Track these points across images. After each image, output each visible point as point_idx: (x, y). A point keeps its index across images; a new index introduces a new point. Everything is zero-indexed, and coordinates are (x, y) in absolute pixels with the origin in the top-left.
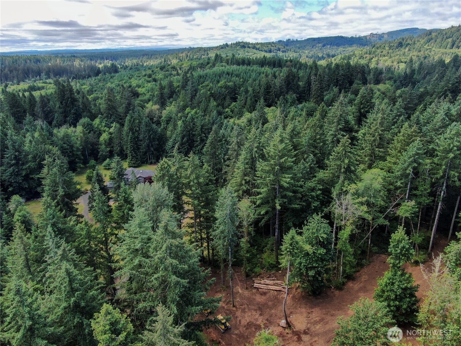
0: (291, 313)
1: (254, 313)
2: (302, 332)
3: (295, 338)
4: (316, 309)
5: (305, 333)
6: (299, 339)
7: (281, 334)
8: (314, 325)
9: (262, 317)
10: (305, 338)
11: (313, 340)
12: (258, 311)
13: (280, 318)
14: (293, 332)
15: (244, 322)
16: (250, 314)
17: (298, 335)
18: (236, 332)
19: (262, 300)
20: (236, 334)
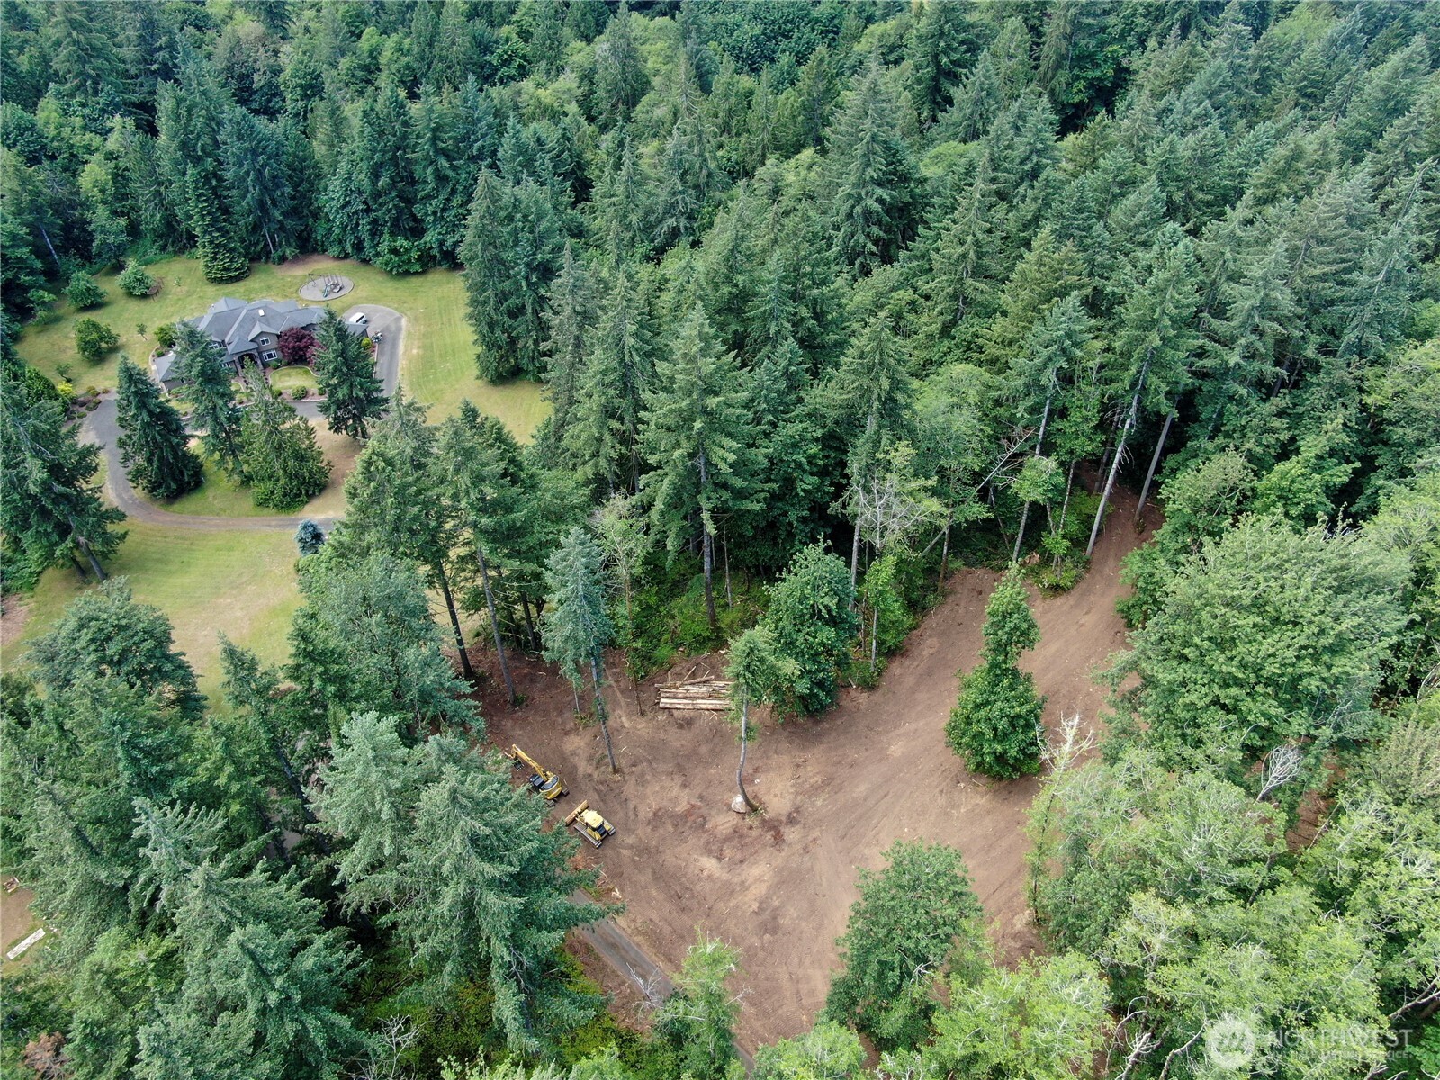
0: (756, 770)
1: (667, 782)
2: (784, 819)
3: (769, 836)
4: (815, 751)
5: (791, 821)
6: (778, 838)
7: (735, 831)
8: (810, 797)
9: (687, 791)
10: (791, 834)
11: (810, 838)
12: (676, 776)
13: (731, 789)
14: (764, 821)
15: (645, 812)
16: (658, 788)
17: (774, 828)
18: (630, 840)
19: (684, 742)
20: (631, 847)
